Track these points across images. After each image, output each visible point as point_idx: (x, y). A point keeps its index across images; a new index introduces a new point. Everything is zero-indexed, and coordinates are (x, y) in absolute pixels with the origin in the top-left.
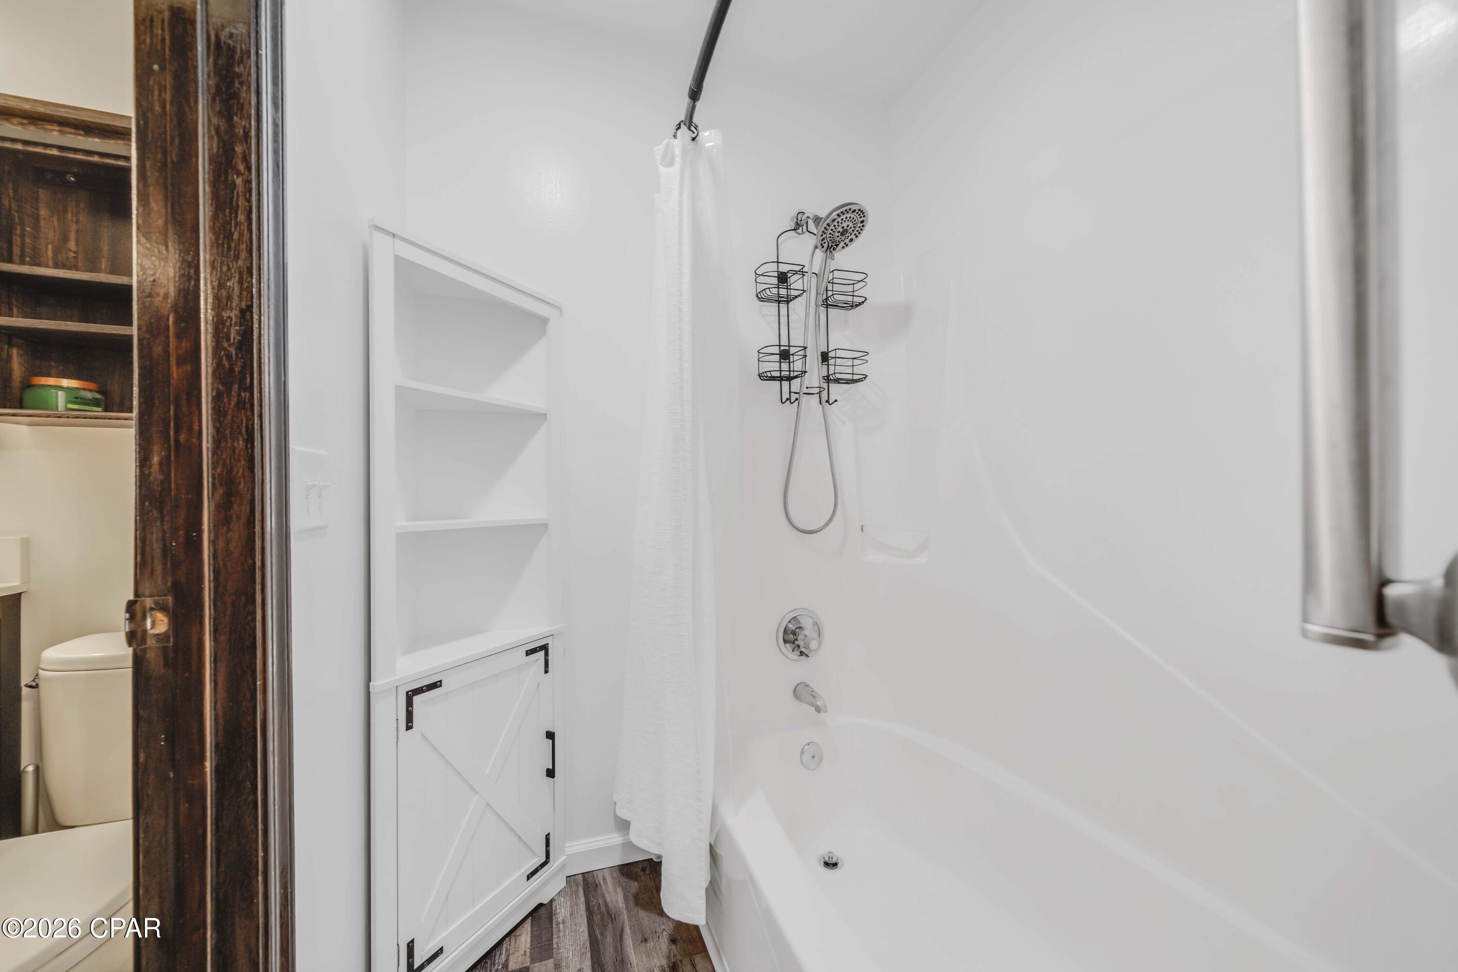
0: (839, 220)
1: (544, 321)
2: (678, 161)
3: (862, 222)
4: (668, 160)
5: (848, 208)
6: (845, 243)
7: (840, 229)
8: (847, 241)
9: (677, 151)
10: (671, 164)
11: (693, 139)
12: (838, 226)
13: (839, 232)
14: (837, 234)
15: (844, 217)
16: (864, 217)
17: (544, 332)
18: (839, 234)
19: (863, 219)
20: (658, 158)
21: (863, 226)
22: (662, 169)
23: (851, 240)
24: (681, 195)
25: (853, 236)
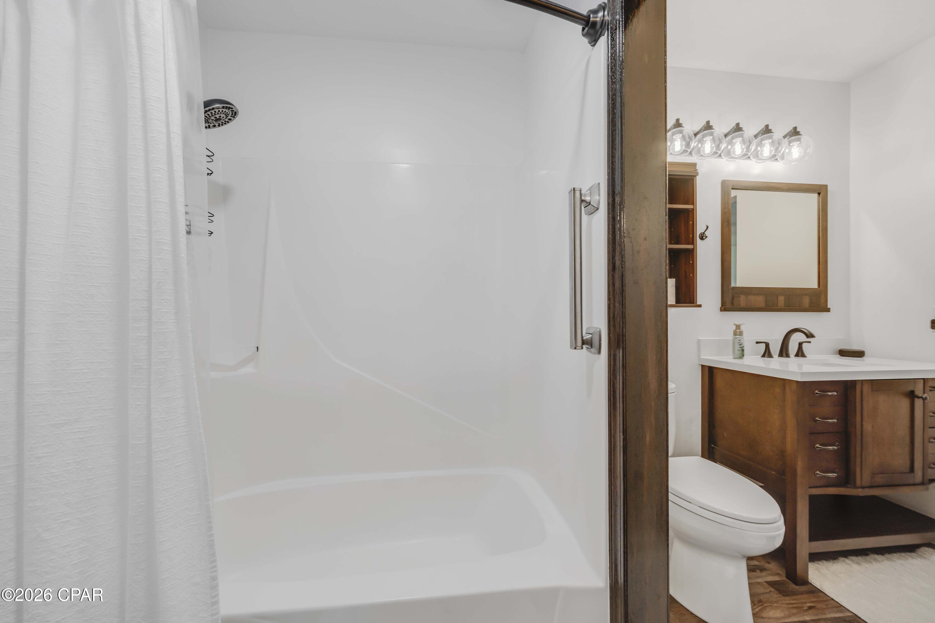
0: (221, 110)
3: (230, 119)
5: (228, 106)
6: (209, 126)
7: (217, 116)
8: (211, 125)
12: (218, 113)
13: (215, 118)
14: (213, 118)
15: (224, 110)
16: (234, 117)
18: (215, 119)
19: (232, 118)
21: (228, 122)
23: (214, 126)
25: (217, 124)
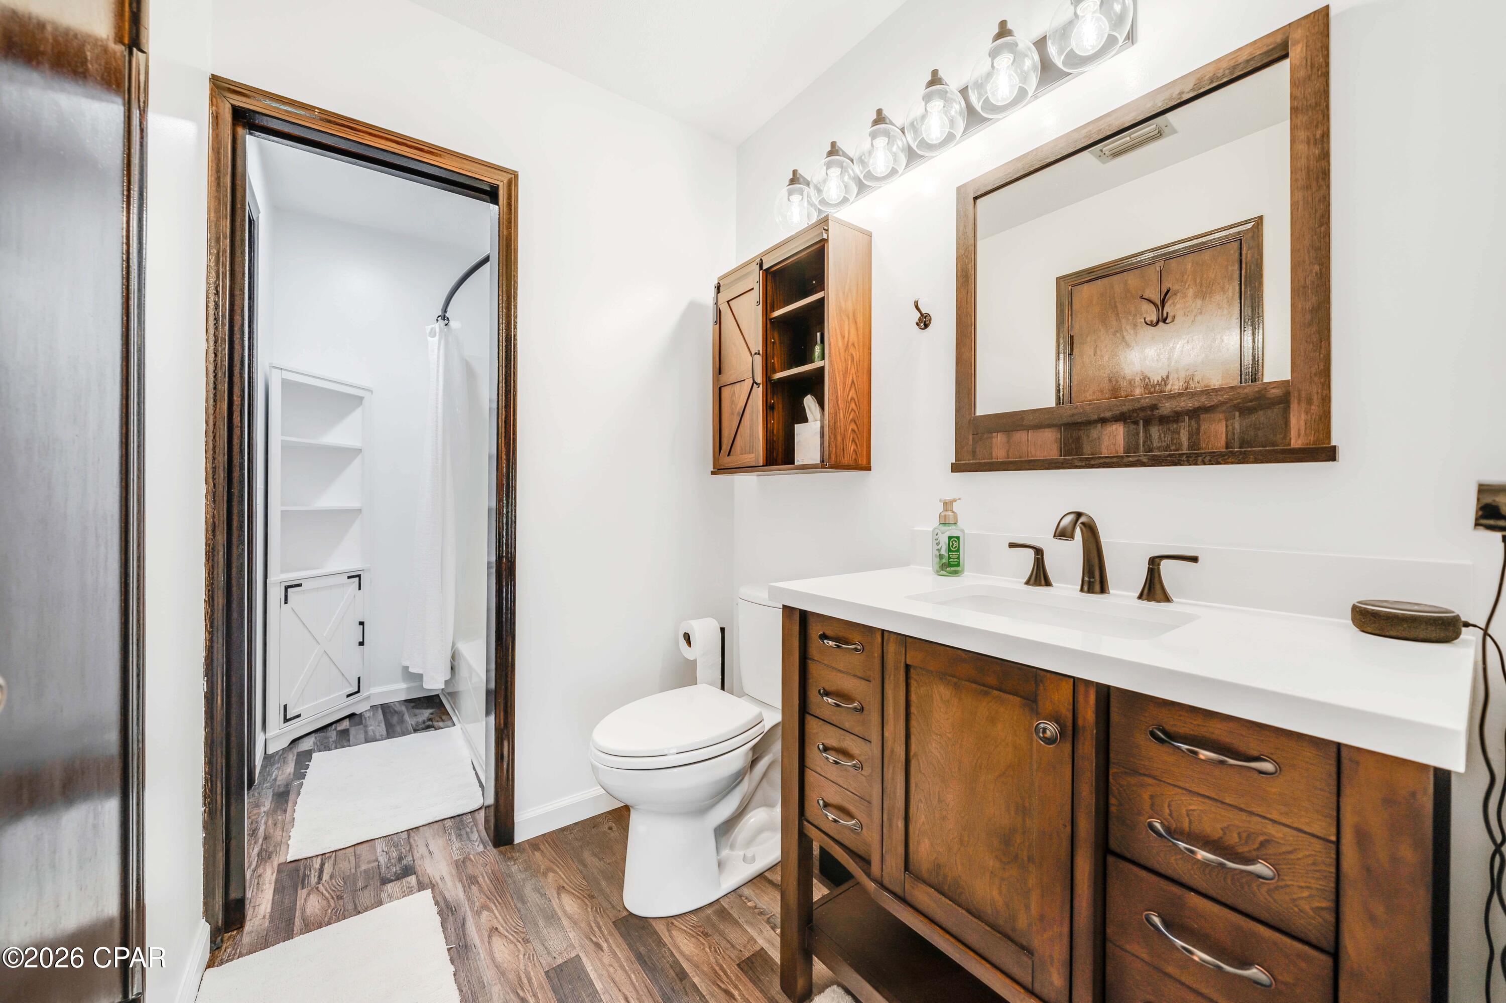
1: (361, 399)
2: (437, 334)
4: (432, 334)
9: (437, 330)
10: (434, 336)
11: (446, 325)
17: (361, 404)
20: (428, 331)
22: (429, 339)
24: (438, 352)
